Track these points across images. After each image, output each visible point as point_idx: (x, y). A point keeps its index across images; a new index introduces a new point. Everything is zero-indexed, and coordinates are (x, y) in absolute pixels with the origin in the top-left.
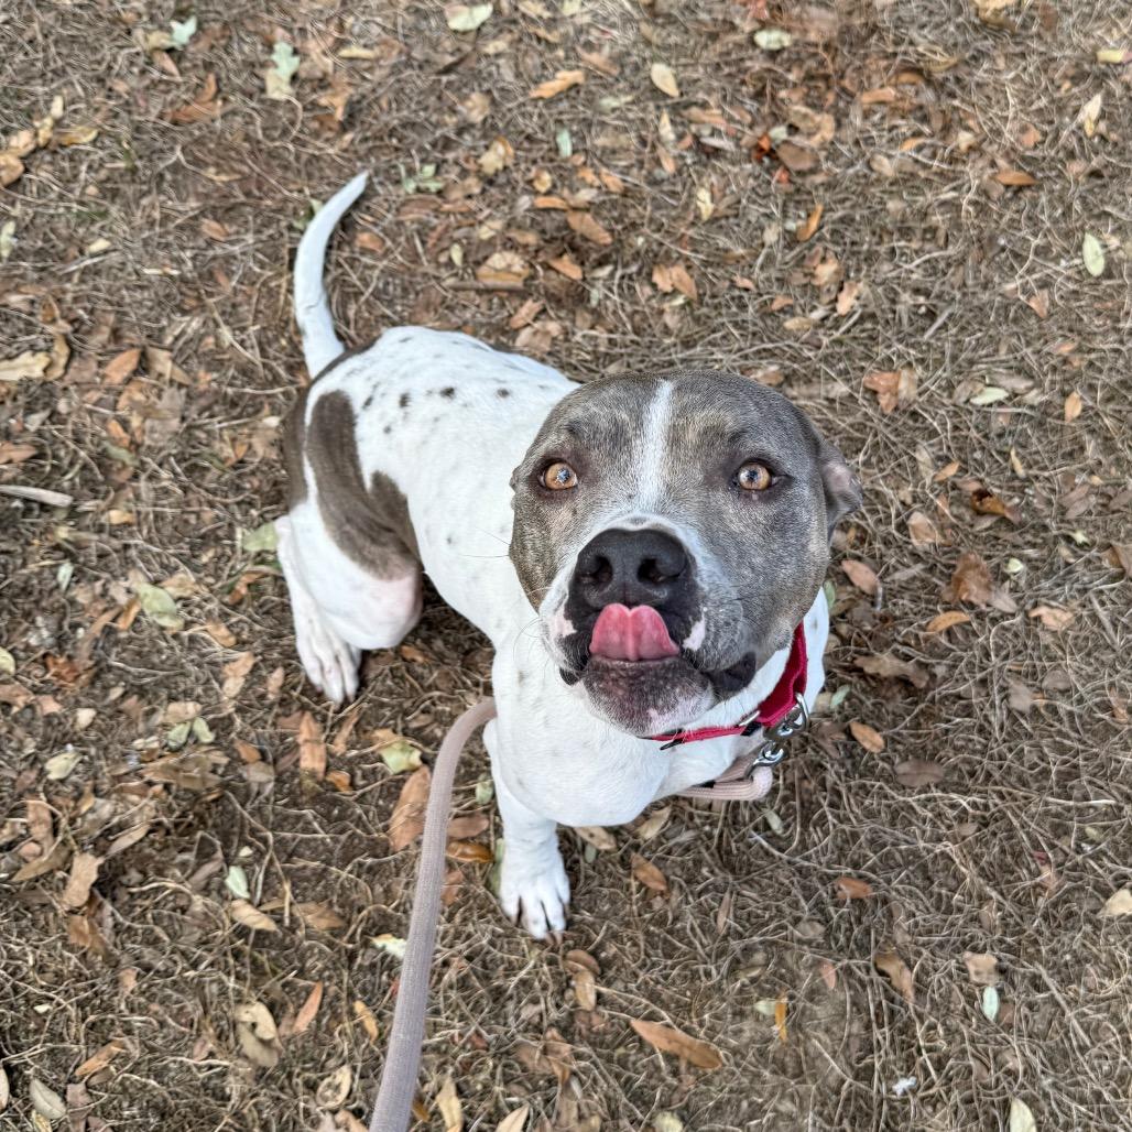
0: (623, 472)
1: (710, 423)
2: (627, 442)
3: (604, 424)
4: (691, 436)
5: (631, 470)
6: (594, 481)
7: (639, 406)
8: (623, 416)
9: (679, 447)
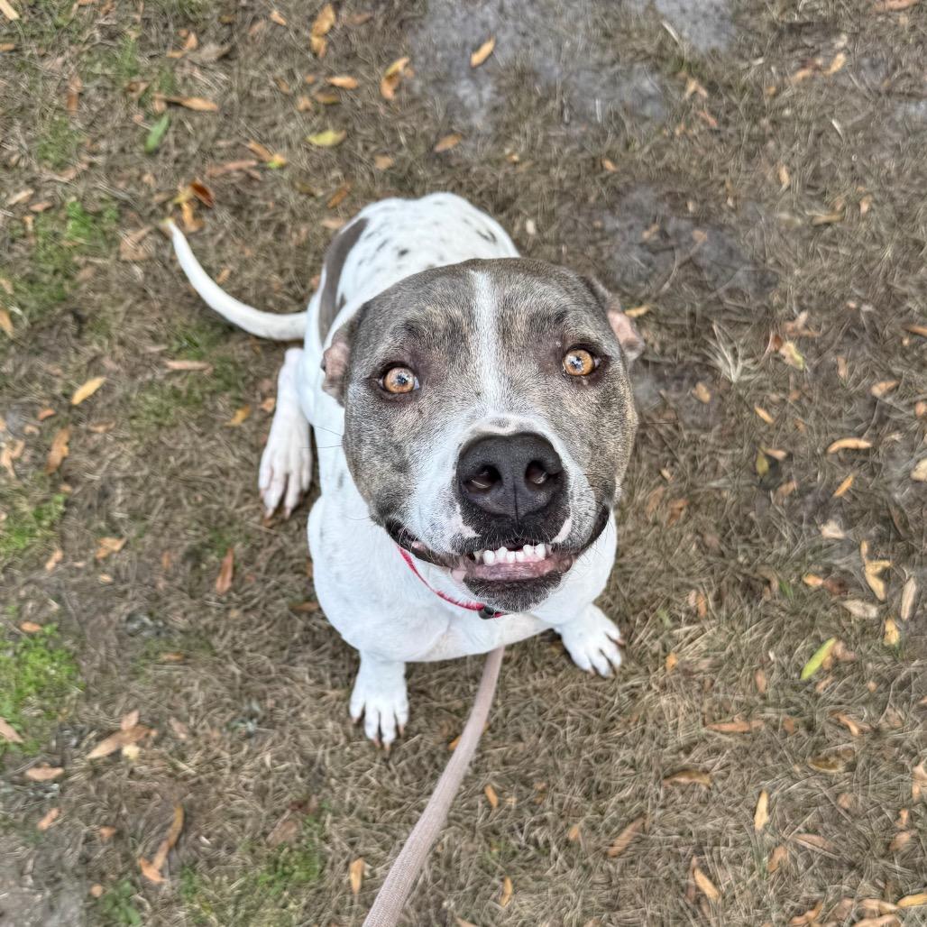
0: (464, 369)
1: (534, 311)
2: (464, 338)
3: (441, 322)
4: (520, 326)
5: (471, 367)
6: (438, 381)
7: (468, 301)
8: (457, 313)
9: (510, 340)
